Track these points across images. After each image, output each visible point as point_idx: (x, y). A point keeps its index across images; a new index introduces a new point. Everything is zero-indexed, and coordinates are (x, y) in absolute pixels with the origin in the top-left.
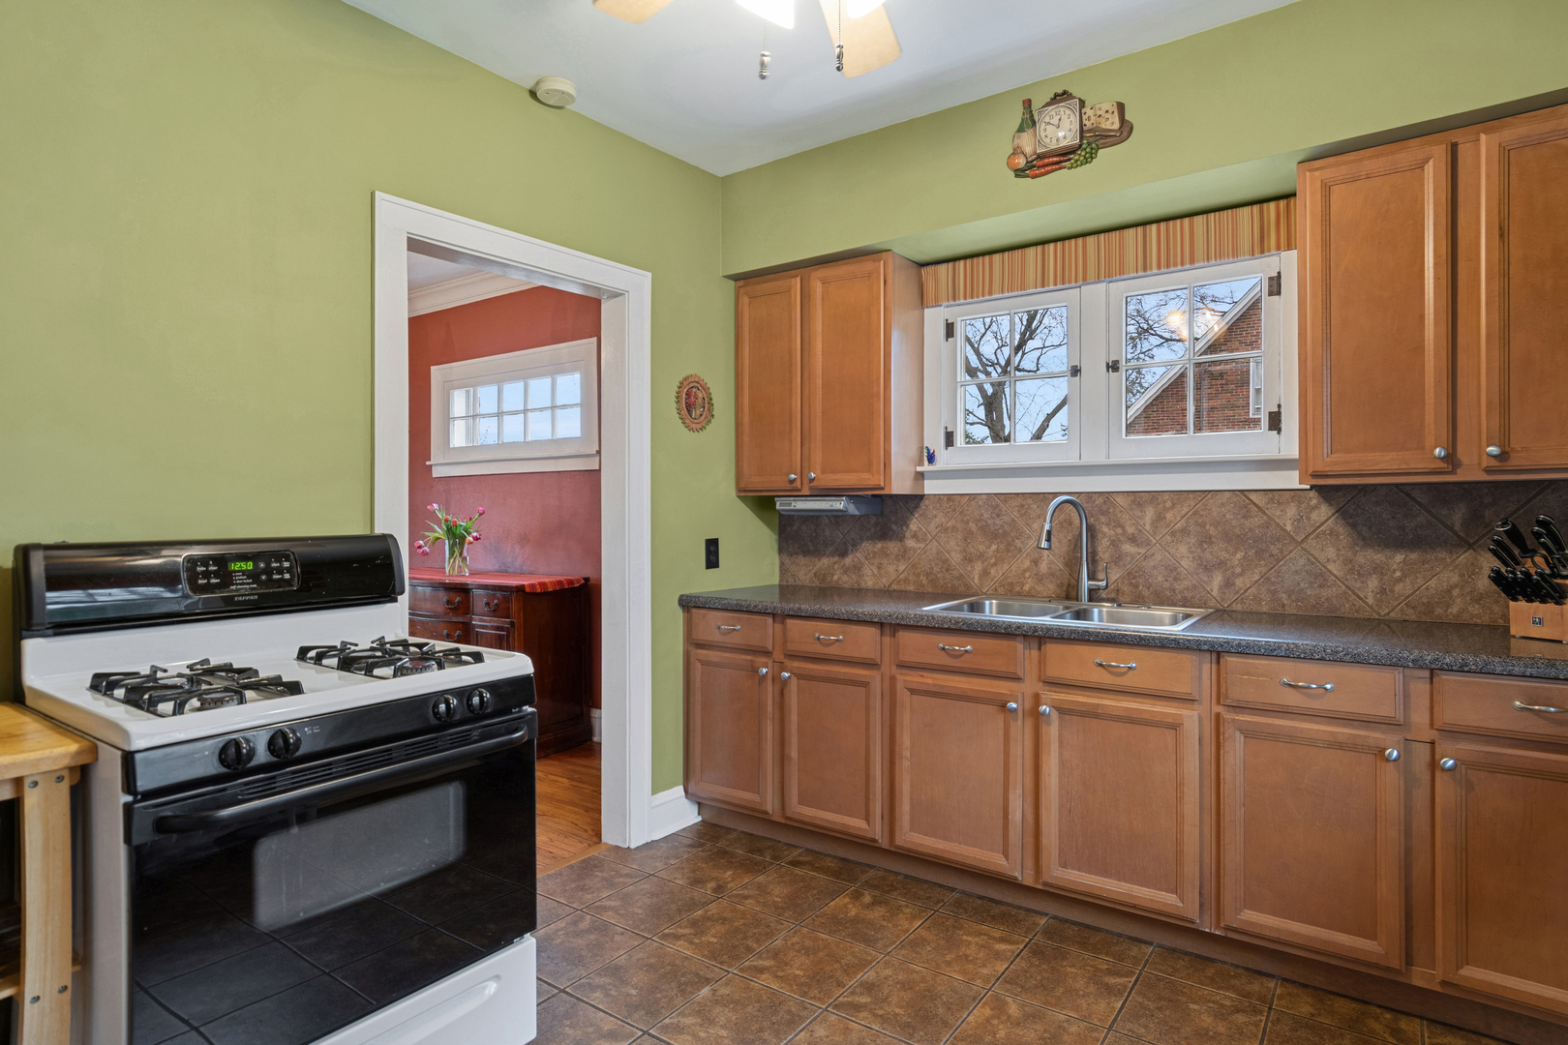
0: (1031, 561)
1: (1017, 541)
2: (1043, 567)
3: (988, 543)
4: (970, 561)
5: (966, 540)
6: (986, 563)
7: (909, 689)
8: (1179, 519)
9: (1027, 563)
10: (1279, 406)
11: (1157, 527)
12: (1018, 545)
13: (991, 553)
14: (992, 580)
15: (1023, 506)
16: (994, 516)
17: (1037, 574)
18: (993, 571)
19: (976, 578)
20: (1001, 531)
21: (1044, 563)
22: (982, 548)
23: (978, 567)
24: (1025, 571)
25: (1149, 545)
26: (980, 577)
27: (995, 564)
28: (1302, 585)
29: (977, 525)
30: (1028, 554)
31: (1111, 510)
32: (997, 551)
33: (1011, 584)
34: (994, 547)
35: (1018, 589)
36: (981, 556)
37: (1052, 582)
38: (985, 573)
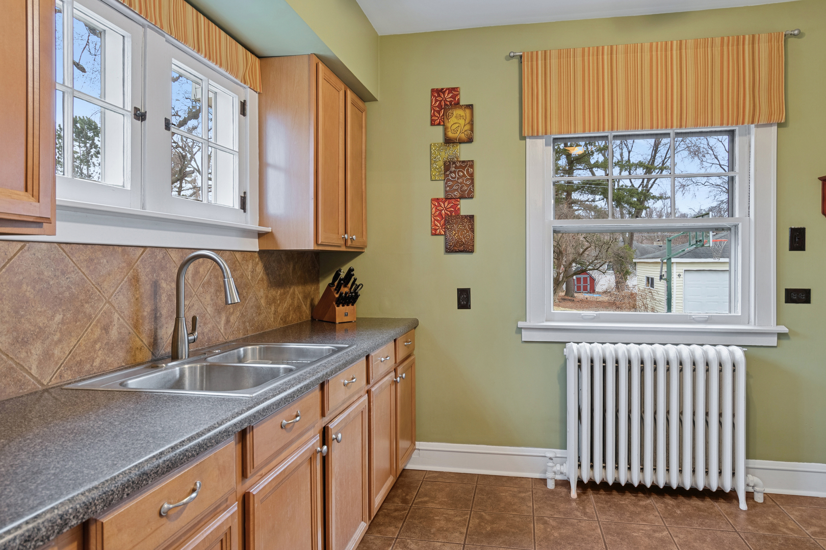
0: (101, 329)
1: (86, 306)
2: (114, 333)
3: (50, 312)
4: (25, 343)
5: (17, 312)
6: (47, 342)
8: (206, 272)
9: (98, 332)
10: (245, 193)
11: (195, 280)
12: (88, 311)
13: (55, 326)
14: (57, 363)
15: (92, 260)
16: (58, 273)
17: (107, 344)
18: (57, 352)
19: (34, 367)
20: (67, 294)
21: (115, 328)
22: (41, 321)
23: (37, 349)
24: (95, 342)
26: (40, 363)
27: (60, 341)
29: (34, 288)
30: (98, 321)
31: (168, 266)
32: (63, 322)
33: (80, 363)
34: (58, 317)
35: (87, 367)
36: (40, 333)
37: (122, 348)
38: (47, 355)
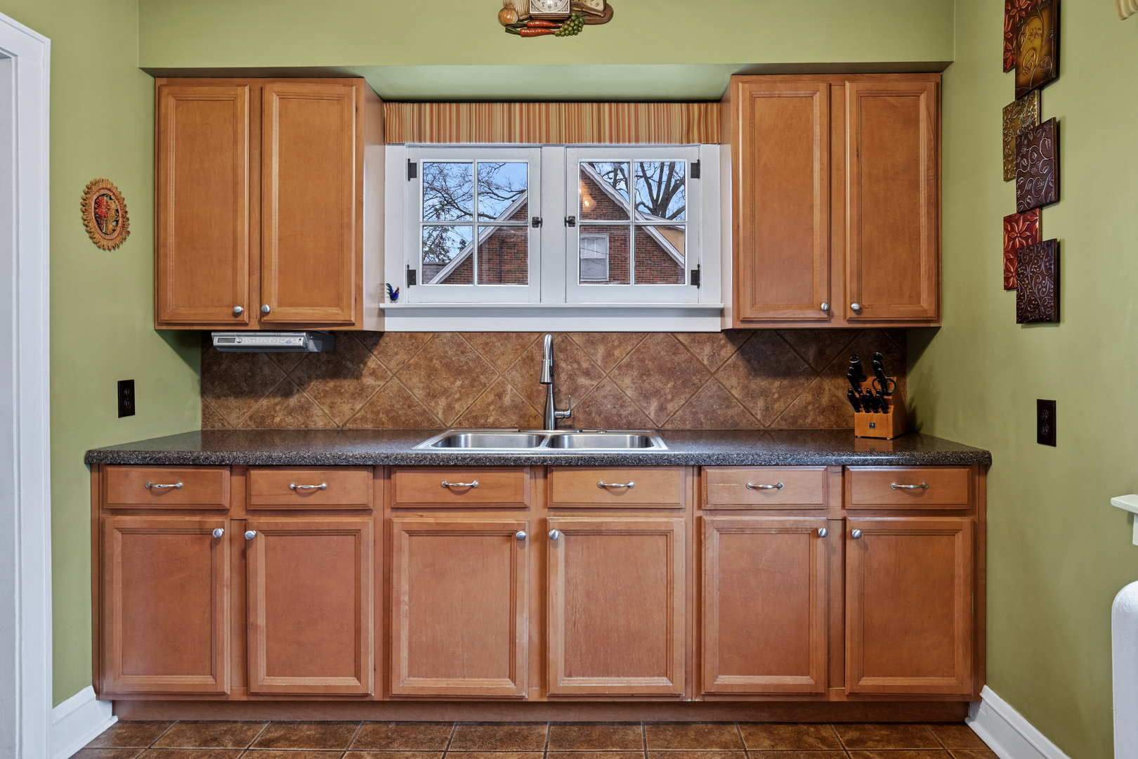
0: (495, 395)
1: (482, 377)
2: (507, 400)
3: (452, 379)
4: (434, 397)
5: (429, 377)
6: (450, 398)
7: (407, 532)
8: (624, 355)
9: (491, 397)
10: (699, 266)
11: (607, 362)
12: (483, 381)
13: (456, 389)
14: (457, 414)
15: (487, 344)
16: (459, 353)
17: (501, 407)
18: (457, 406)
19: (440, 413)
20: (466, 367)
21: (508, 396)
22: (446, 384)
23: (442, 402)
24: (489, 404)
25: (600, 377)
26: (444, 412)
27: (459, 399)
28: (714, 407)
29: (441, 362)
30: (492, 389)
31: (568, 348)
32: (462, 386)
33: (476, 417)
34: (458, 383)
35: (482, 421)
36: (445, 392)
37: (515, 413)
38: (449, 408)
